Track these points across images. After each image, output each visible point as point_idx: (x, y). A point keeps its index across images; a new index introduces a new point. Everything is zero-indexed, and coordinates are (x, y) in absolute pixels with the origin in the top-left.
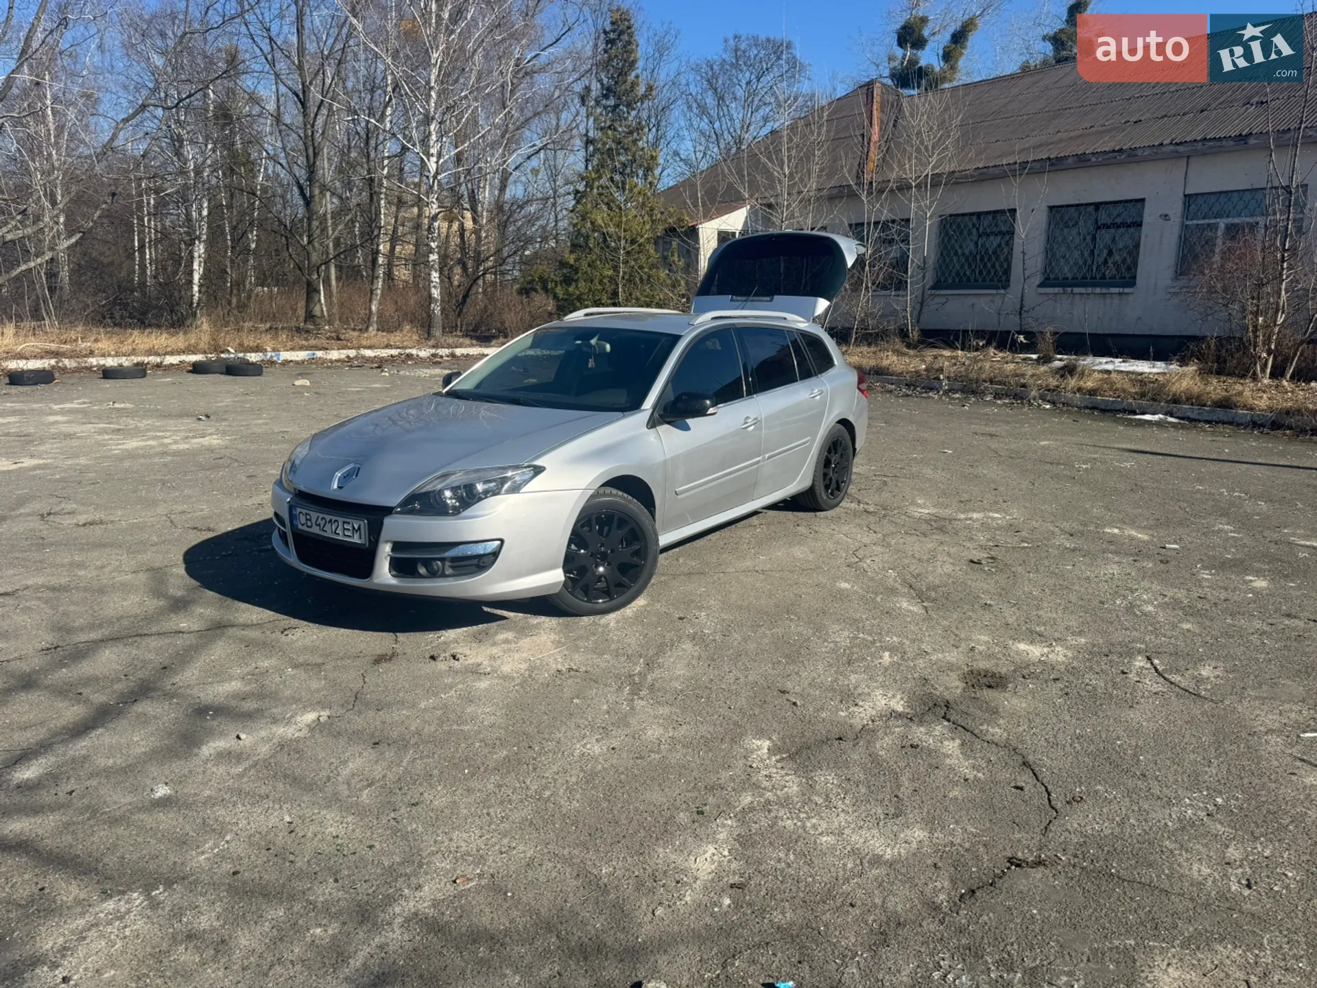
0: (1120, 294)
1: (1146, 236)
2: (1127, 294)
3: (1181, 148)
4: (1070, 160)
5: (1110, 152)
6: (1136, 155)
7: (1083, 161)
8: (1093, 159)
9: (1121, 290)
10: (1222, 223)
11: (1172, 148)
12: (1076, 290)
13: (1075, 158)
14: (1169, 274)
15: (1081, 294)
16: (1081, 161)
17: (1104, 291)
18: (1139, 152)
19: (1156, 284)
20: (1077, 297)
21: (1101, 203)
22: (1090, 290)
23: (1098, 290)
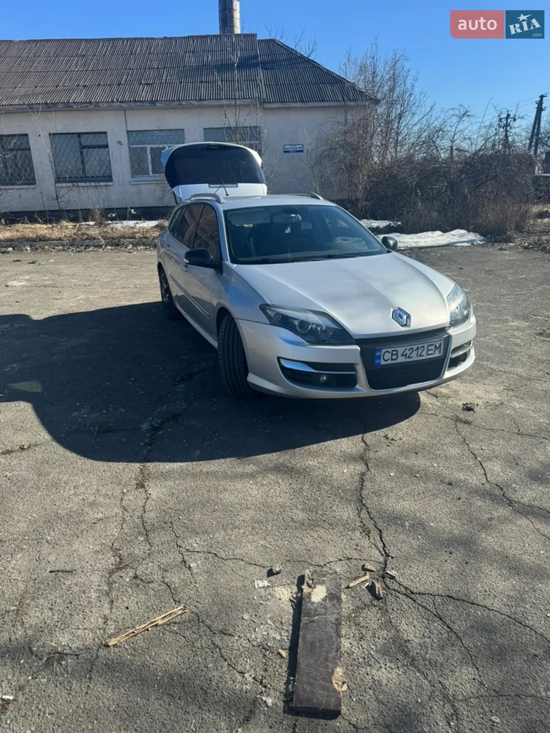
0: (105, 186)
1: (112, 153)
2: (109, 186)
3: (124, 105)
4: (60, 106)
5: (84, 103)
6: (99, 106)
7: (68, 107)
8: (75, 106)
9: (106, 183)
10: (148, 147)
11: (118, 104)
12: (80, 184)
13: (64, 104)
14: (129, 173)
15: (83, 187)
16: (67, 107)
17: (97, 184)
18: (101, 105)
19: (123, 180)
20: (81, 188)
21: (82, 133)
22: (88, 184)
23: (93, 184)
